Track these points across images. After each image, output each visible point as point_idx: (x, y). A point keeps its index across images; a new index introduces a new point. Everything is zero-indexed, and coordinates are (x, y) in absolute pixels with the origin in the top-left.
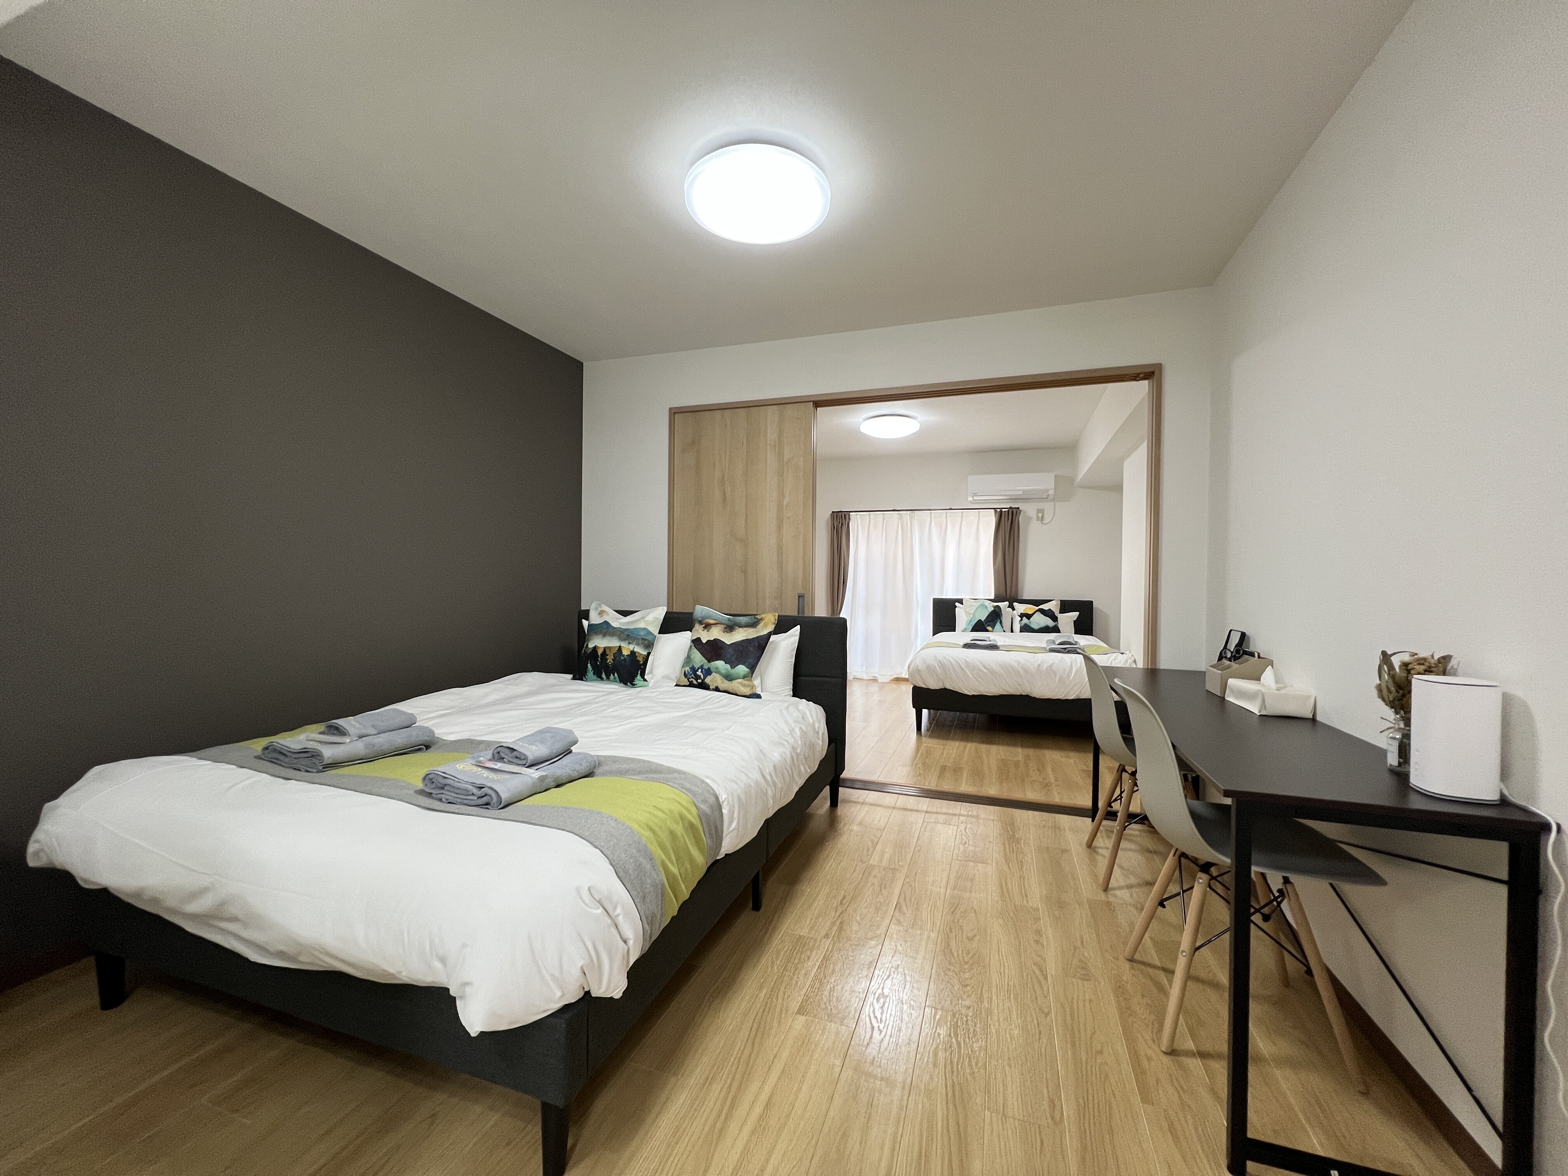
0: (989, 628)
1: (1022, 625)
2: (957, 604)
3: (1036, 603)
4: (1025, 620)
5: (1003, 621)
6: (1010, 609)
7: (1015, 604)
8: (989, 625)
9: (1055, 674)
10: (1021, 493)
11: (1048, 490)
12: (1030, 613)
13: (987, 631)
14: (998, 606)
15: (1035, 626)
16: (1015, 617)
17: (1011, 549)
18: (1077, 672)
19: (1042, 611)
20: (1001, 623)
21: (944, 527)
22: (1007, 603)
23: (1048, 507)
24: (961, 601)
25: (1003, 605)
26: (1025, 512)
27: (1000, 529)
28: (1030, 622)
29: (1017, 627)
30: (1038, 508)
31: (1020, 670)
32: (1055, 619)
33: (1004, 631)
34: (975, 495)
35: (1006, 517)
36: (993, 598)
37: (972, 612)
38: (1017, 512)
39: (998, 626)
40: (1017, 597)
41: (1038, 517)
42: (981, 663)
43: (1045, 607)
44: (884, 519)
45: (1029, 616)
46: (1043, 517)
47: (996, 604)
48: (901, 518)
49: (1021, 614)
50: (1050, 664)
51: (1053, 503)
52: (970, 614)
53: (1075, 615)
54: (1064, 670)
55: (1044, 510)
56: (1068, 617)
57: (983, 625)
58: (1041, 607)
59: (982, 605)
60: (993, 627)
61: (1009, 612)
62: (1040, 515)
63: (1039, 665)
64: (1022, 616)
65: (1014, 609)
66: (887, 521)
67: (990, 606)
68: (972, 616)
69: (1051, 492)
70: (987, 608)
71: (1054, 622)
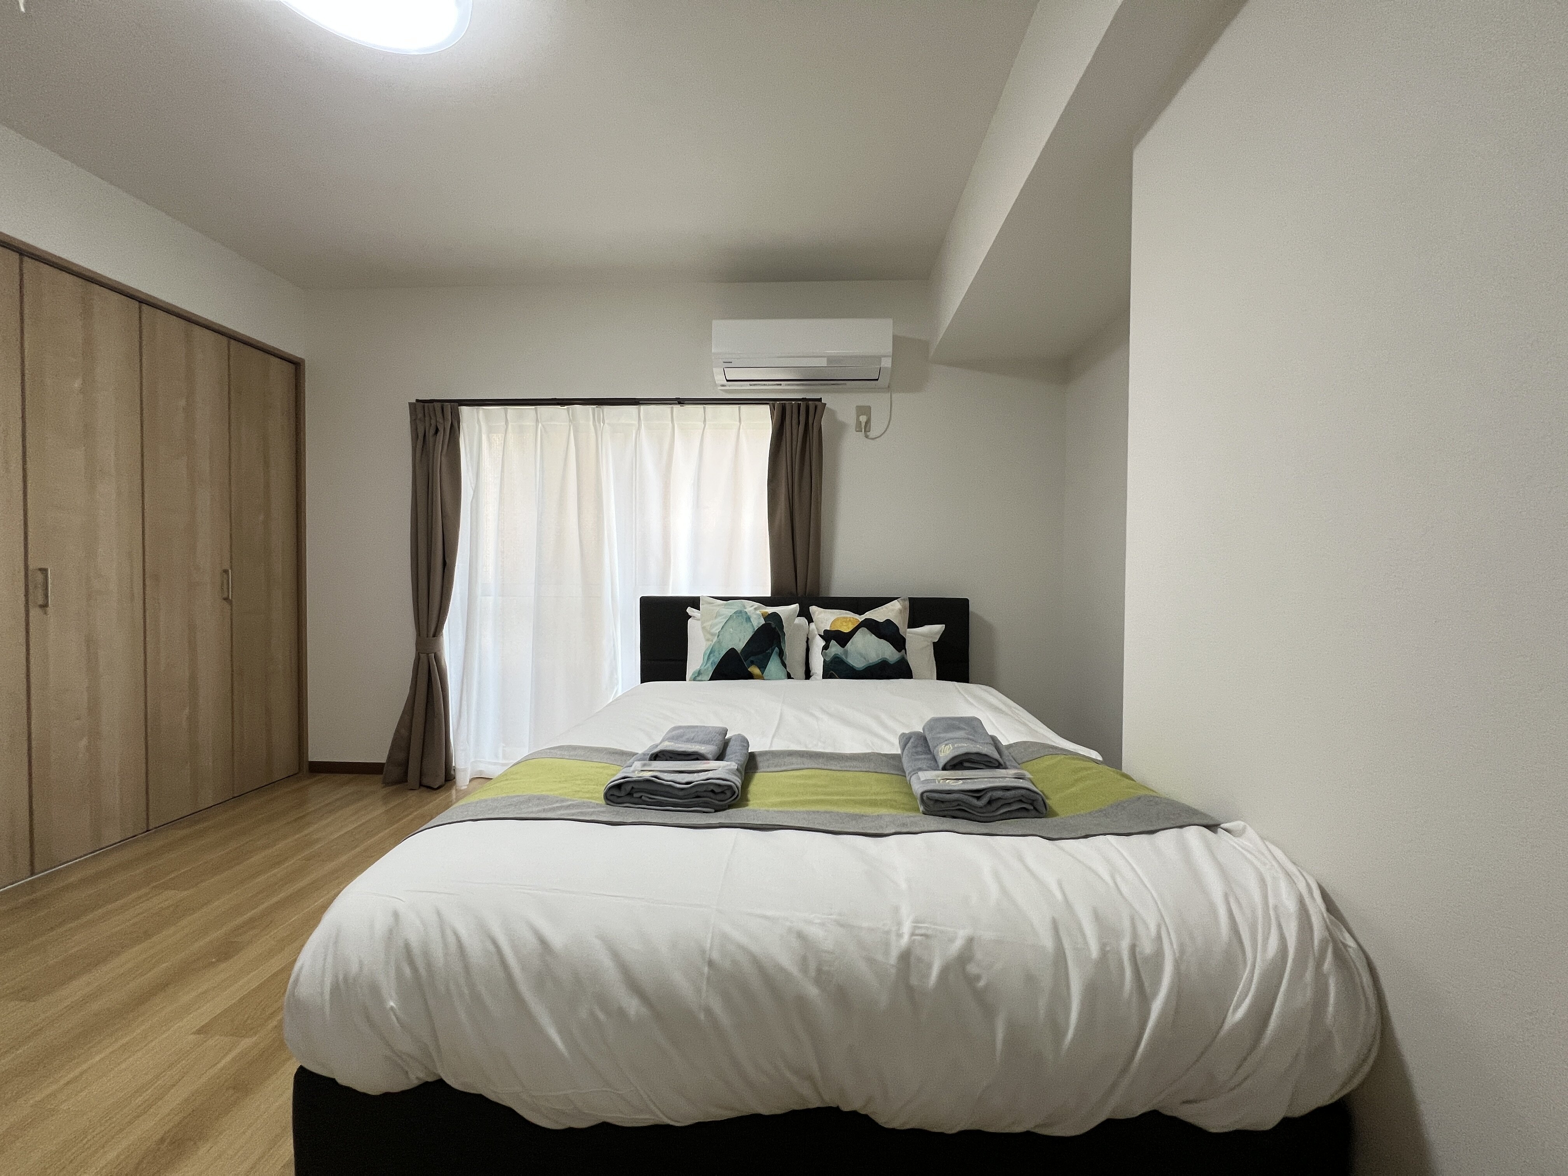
0: (755, 670)
1: (828, 659)
2: (690, 610)
3: (858, 605)
4: (835, 648)
5: (787, 650)
6: (803, 620)
7: (813, 609)
8: (752, 663)
9: (989, 1011)
10: (823, 362)
11: (879, 358)
12: (846, 629)
13: (750, 676)
14: (775, 616)
15: (858, 663)
16: (814, 638)
17: (806, 487)
18: (1091, 991)
19: (872, 626)
20: (781, 654)
21: (666, 446)
22: (795, 607)
23: (877, 402)
24: (695, 602)
25: (788, 611)
26: (833, 413)
27: (783, 443)
28: (846, 653)
29: (817, 663)
30: (860, 404)
31: (812, 991)
32: (899, 643)
33: (789, 677)
34: (728, 365)
35: (795, 416)
36: (768, 594)
37: (716, 630)
38: (816, 407)
39: (774, 665)
40: (818, 594)
41: (859, 423)
42: (616, 955)
43: (879, 615)
44: (537, 421)
45: (843, 638)
46: (868, 422)
47: (770, 610)
48: (572, 420)
49: (826, 631)
50: (959, 943)
51: (888, 395)
52: (713, 635)
53: (935, 630)
54: (1030, 979)
55: (870, 408)
56: (922, 635)
57: (740, 660)
58: (868, 615)
59: (739, 613)
60: (763, 667)
61: (799, 627)
62: (863, 419)
63: (905, 957)
64: (829, 636)
65: (810, 620)
66: (543, 426)
67: (757, 615)
68: (715, 639)
69: (887, 363)
70: (748, 619)
71: (899, 651)
